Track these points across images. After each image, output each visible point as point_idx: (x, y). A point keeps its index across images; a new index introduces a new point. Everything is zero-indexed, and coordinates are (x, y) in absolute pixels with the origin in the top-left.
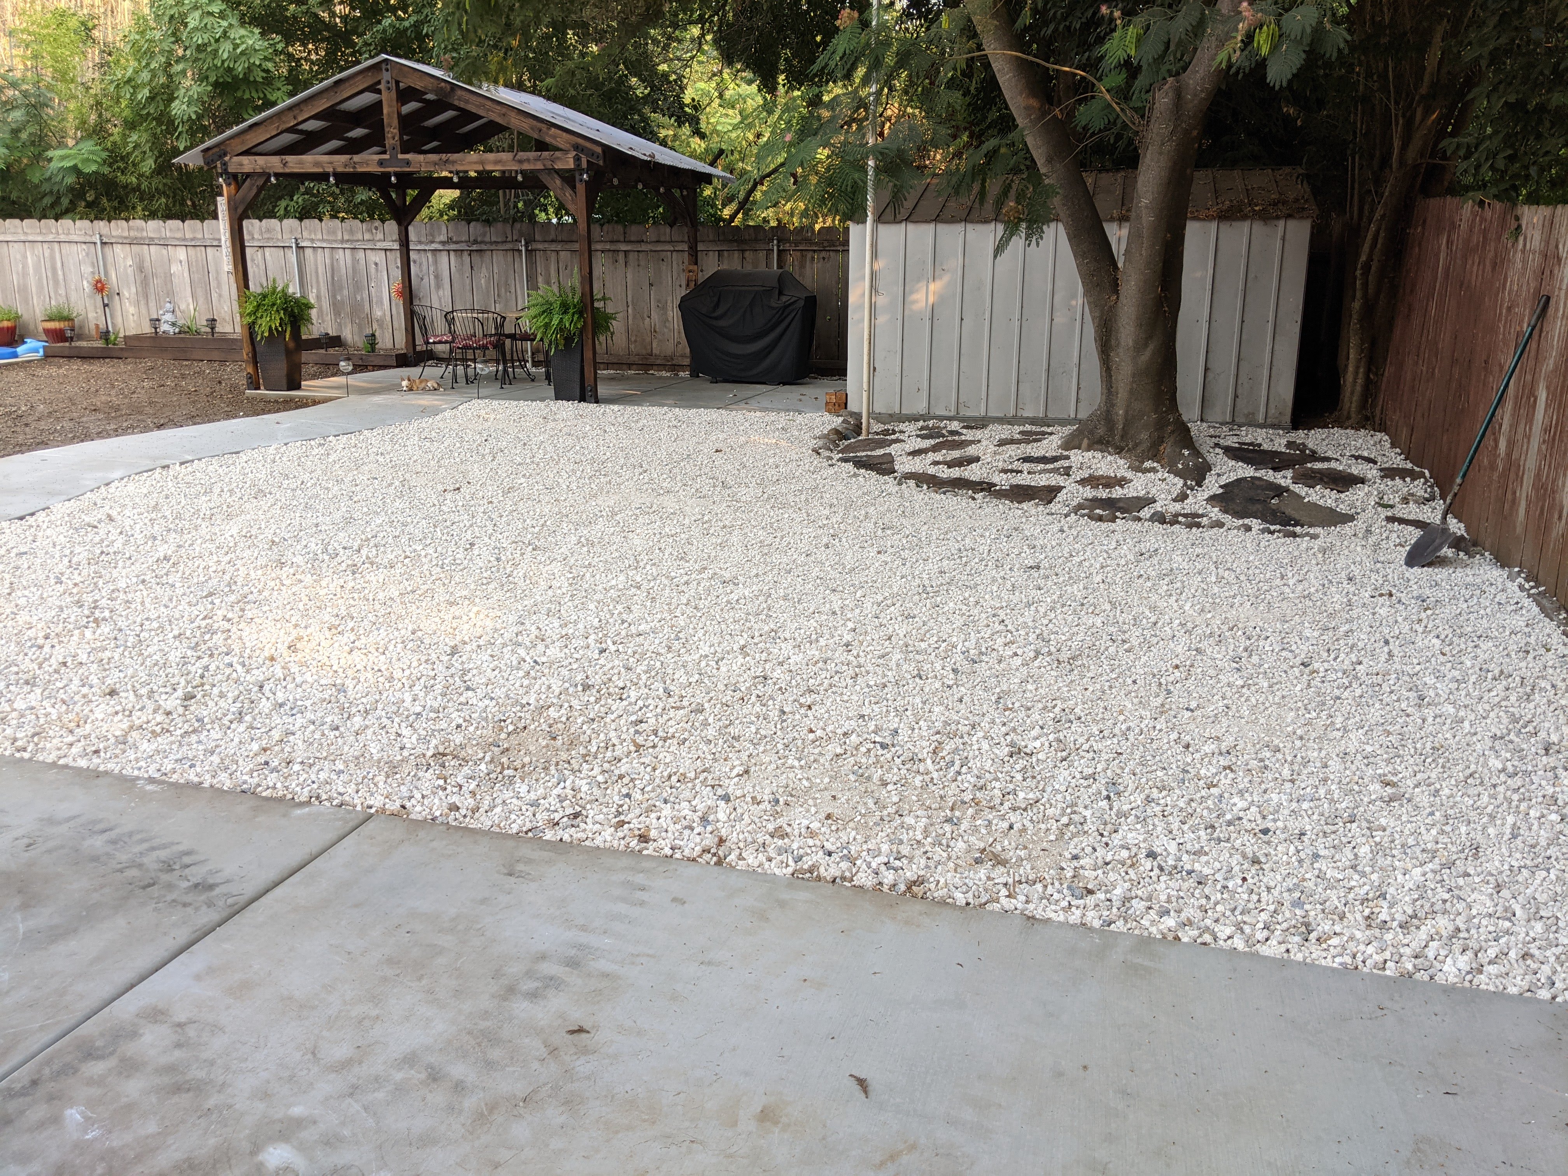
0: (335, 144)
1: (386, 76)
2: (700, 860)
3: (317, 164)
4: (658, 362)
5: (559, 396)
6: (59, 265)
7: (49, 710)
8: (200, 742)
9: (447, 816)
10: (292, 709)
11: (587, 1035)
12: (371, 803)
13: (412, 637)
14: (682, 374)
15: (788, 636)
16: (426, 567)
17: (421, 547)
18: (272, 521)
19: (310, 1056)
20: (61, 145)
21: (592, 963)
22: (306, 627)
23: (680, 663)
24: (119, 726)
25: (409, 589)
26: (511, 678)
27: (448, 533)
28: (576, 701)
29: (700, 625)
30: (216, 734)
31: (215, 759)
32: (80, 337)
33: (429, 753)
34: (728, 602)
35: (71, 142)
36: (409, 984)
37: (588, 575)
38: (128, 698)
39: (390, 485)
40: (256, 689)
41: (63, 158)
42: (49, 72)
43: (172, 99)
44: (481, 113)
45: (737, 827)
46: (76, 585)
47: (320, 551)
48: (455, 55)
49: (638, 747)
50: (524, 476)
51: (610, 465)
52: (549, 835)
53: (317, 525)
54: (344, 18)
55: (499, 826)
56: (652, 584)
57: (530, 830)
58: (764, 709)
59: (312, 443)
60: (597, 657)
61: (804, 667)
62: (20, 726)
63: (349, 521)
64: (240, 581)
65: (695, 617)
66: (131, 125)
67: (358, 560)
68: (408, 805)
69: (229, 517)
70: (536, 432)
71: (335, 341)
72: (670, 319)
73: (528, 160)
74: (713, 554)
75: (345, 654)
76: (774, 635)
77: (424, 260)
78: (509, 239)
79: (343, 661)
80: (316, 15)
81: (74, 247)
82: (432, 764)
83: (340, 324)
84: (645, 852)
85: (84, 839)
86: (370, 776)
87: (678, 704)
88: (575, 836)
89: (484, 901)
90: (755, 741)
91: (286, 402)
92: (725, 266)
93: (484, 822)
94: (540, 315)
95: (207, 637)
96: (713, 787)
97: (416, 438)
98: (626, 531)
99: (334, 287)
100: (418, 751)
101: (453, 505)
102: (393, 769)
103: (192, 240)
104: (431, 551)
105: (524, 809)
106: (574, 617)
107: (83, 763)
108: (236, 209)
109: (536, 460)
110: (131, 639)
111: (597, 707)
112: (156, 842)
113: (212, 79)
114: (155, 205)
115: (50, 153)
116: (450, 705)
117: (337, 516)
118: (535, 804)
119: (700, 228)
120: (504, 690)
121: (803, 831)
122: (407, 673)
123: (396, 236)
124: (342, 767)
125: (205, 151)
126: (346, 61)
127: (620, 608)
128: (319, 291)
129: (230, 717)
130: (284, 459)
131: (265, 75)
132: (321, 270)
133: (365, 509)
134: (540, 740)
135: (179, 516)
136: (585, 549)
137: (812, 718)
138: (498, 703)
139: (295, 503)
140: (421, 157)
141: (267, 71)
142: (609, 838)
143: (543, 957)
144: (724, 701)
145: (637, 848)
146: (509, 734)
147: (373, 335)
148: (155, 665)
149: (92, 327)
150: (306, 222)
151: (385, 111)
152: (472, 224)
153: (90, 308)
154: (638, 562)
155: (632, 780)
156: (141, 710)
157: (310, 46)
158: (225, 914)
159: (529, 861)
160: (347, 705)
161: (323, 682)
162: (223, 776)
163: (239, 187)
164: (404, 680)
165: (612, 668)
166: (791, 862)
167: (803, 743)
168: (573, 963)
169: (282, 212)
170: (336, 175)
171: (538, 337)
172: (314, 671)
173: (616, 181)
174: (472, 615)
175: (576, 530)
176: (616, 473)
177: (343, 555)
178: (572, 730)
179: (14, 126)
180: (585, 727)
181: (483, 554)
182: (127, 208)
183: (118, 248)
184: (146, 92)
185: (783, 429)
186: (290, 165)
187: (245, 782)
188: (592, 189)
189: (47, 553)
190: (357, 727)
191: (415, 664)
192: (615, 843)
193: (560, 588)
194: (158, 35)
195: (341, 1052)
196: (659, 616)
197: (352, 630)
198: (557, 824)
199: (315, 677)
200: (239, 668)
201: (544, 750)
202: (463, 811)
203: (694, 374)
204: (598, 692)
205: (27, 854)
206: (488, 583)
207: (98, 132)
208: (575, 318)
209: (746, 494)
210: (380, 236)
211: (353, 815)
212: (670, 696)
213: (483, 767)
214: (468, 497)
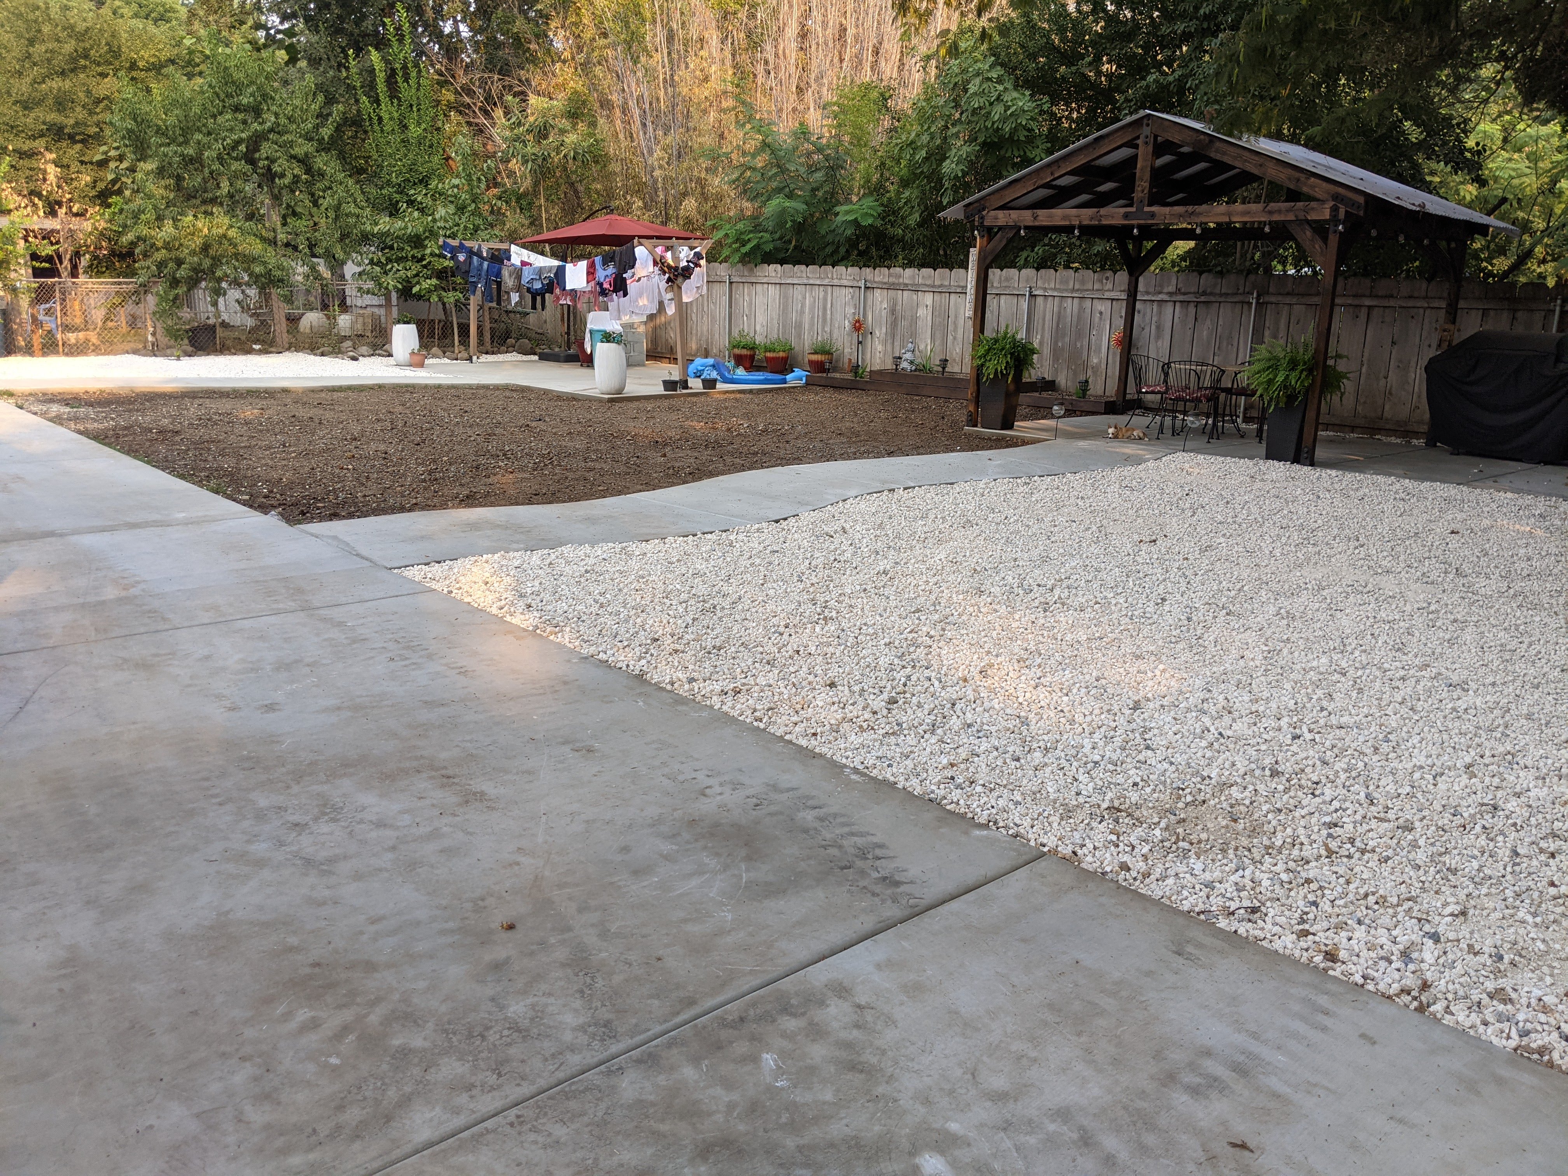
0: (1084, 197)
1: (1146, 131)
2: (1397, 1000)
3: (1065, 217)
4: (1388, 427)
5: (1271, 455)
6: (829, 306)
7: (783, 689)
8: (897, 745)
9: (1117, 873)
10: (978, 731)
11: (1251, 1154)
12: (1045, 841)
13: (1096, 684)
14: (1415, 442)
15: (1530, 763)
16: (1115, 616)
17: (1112, 595)
18: (976, 550)
19: (969, 1076)
20: (848, 201)
21: (1261, 1076)
22: (997, 656)
23: (1388, 769)
24: (835, 715)
25: (1097, 635)
26: (1192, 745)
27: (1140, 585)
28: (1263, 786)
29: (1417, 730)
30: (911, 740)
31: (909, 763)
32: (835, 369)
33: (1105, 805)
34: (1454, 709)
35: (855, 199)
36: (1069, 1036)
37: (1285, 651)
38: (843, 692)
39: (1088, 529)
40: (949, 705)
41: (847, 212)
42: (847, 138)
43: (944, 158)
44: (1237, 164)
45: (1446, 974)
46: (812, 584)
47: (1016, 585)
48: (1217, 107)
49: (1330, 853)
50: (1224, 535)
51: (1320, 534)
52: (1223, 923)
53: (1015, 560)
54: (1110, 76)
55: (1170, 898)
56: (1360, 673)
57: (1203, 912)
58: (1492, 844)
59: (1019, 481)
60: (1289, 742)
61: (1548, 805)
62: (760, 699)
63: (1045, 559)
64: (943, 601)
65: (1410, 719)
66: (905, 183)
67: (1051, 599)
68: (1080, 852)
69: (940, 541)
70: (1242, 491)
71: (1049, 385)
72: (1411, 382)
73: (1279, 211)
74: (1439, 650)
75: (1031, 689)
76: (1511, 759)
77: (1149, 311)
78: (1241, 291)
79: (1028, 695)
80: (1084, 75)
81: (843, 290)
82: (1106, 817)
83: (1056, 370)
84: (1331, 972)
85: (798, 810)
86: (1046, 814)
87: (1382, 815)
88: (1251, 932)
89: (1149, 974)
90: (1477, 880)
91: (998, 440)
92: (1488, 327)
93: (1156, 890)
94: (1264, 370)
95: (912, 649)
96: (1420, 920)
97: (1117, 486)
98: (1334, 610)
99: (1058, 332)
100: (1093, 800)
101: (1148, 557)
102: (1068, 813)
103: (939, 286)
104: (1121, 601)
105: (1197, 887)
106: (1266, 694)
107: (803, 742)
108: (985, 258)
109: (1239, 520)
110: (850, 639)
111: (1286, 797)
112: (855, 829)
113: (981, 140)
114: (914, 254)
115: (837, 209)
116: (1129, 760)
117: (1035, 553)
118: (1209, 885)
119: (1464, 283)
120: (1186, 757)
121: (1534, 1002)
122: (1088, 719)
123: (1125, 286)
124: (1019, 798)
125: (967, 206)
126: (1104, 118)
127: (1320, 693)
128: (1042, 336)
129: (924, 727)
130: (992, 494)
131: (1026, 133)
132: (1048, 317)
133: (1061, 551)
134: (1220, 819)
135: (898, 537)
136: (1285, 622)
137: (1554, 868)
138: (1177, 770)
139: (997, 536)
140: (1167, 210)
141: (1030, 130)
142: (1290, 946)
143: (1208, 1053)
144: (1440, 824)
145: (1322, 965)
146: (1187, 804)
147: (1087, 381)
148: (868, 666)
149: (846, 361)
150: (1042, 272)
151: (1139, 166)
152: (1203, 276)
153: (847, 344)
154: (1344, 645)
155: (1321, 888)
156: (853, 704)
157: (1074, 105)
158: (907, 912)
159: (1200, 946)
160: (1028, 739)
161: (1008, 711)
162: (915, 782)
163: (990, 240)
164: (1084, 726)
165: (1306, 758)
166: (1514, 1034)
167: (1540, 897)
168: (1240, 1070)
169: (1022, 262)
170: (1082, 228)
171: (1258, 393)
172: (1001, 698)
173: (1374, 233)
174: (1158, 673)
175: (1276, 599)
176: (1327, 544)
177: (1037, 592)
178: (1256, 816)
179: (814, 185)
180: (1270, 816)
181: (1173, 612)
182: (891, 256)
183: (877, 292)
184: (923, 153)
185: (1541, 515)
186: (1040, 218)
187: (933, 792)
188: (1345, 240)
189: (793, 554)
190: (1037, 762)
191: (1097, 711)
192: (1297, 953)
193: (1253, 659)
194: (941, 101)
195: (999, 1082)
196: (1365, 710)
197: (1039, 666)
198: (1233, 913)
199: (1002, 705)
200: (936, 683)
201: (1223, 831)
202: (1134, 874)
203: (1431, 443)
204: (1288, 781)
205: (754, 813)
206: (1177, 642)
207: (878, 190)
208: (1303, 376)
209: (1487, 586)
210: (1109, 286)
211: (1027, 849)
212: (1372, 803)
213: (1157, 832)
214: (1163, 550)
